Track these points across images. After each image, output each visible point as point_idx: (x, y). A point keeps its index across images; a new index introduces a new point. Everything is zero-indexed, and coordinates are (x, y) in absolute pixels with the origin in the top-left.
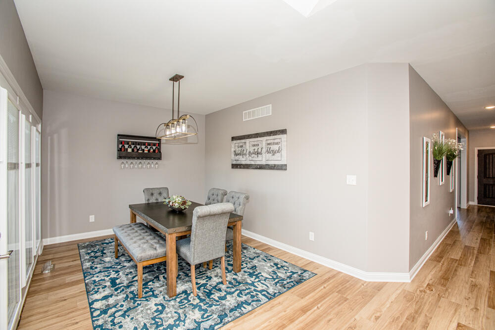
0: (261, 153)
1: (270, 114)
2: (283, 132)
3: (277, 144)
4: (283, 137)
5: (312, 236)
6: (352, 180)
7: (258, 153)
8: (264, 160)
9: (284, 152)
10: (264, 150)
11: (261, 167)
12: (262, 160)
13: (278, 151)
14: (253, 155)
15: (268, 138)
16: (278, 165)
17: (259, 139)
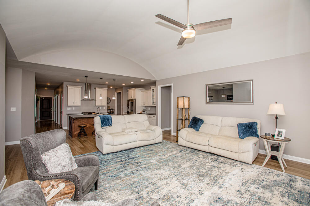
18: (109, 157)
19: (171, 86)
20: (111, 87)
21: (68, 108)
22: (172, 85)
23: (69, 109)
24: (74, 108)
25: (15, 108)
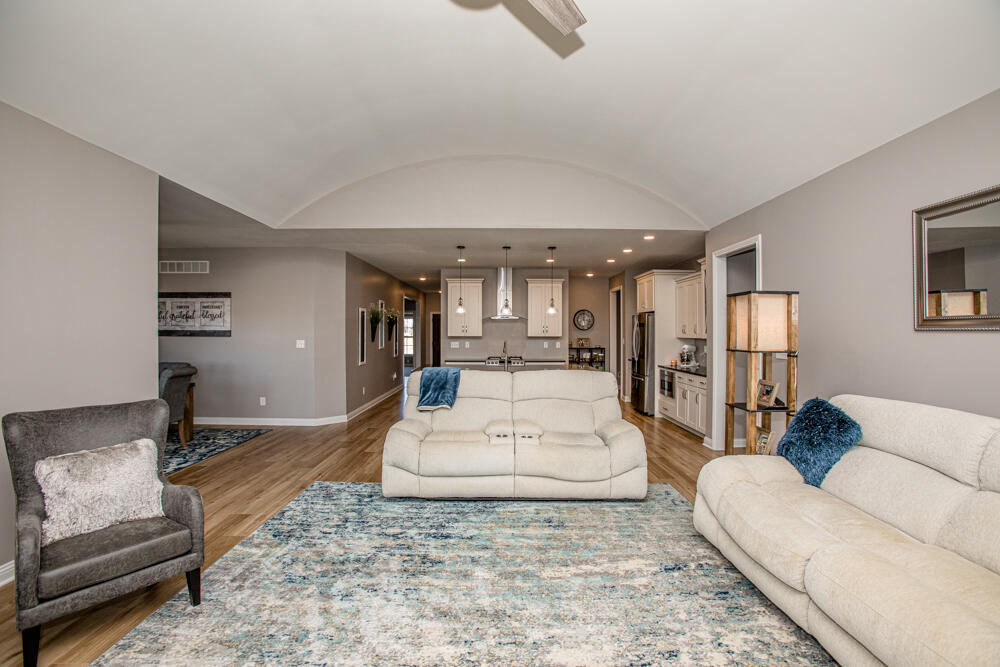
0: (192, 317)
1: (208, 272)
2: (227, 295)
3: (218, 307)
4: (227, 301)
5: (263, 401)
6: (301, 344)
7: (187, 317)
8: (197, 325)
9: (227, 318)
10: (198, 314)
11: (193, 334)
12: (195, 325)
13: (220, 316)
14: (178, 319)
15: (204, 299)
16: (219, 332)
17: (189, 300)
18: (397, 509)
19: (752, 250)
20: (590, 275)
21: (452, 343)
22: (758, 241)
23: (455, 345)
24: (467, 344)
25: (303, 342)
